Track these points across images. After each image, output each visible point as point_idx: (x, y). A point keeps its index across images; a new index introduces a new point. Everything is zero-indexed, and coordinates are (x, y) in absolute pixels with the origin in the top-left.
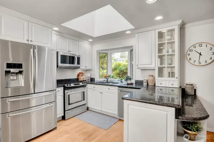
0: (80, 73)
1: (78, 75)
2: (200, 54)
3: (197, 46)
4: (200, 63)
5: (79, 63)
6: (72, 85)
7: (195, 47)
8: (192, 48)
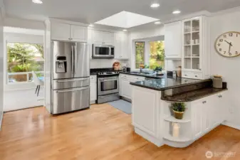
0: (116, 63)
1: (114, 65)
2: (230, 44)
3: (227, 35)
4: (230, 54)
5: (113, 53)
6: (105, 74)
7: (225, 36)
8: (222, 37)
